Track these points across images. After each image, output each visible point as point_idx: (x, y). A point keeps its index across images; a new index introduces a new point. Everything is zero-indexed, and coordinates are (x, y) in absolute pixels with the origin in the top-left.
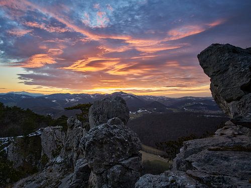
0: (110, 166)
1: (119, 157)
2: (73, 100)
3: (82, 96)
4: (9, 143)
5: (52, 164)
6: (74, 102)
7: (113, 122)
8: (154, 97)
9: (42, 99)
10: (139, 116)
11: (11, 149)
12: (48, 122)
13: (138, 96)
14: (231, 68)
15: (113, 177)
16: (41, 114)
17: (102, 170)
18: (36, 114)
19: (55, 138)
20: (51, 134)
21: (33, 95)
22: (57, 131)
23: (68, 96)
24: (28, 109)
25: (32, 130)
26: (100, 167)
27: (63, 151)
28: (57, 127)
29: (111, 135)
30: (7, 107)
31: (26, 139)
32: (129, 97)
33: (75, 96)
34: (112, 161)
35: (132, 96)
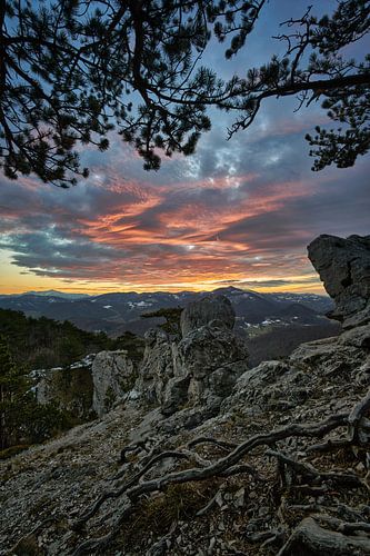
0: (212, 369)
1: (221, 361)
2: (142, 303)
3: (158, 295)
4: (39, 380)
5: (123, 402)
6: (144, 308)
7: (214, 324)
8: (293, 295)
9: (85, 302)
10: (265, 331)
11: (43, 389)
12: (102, 343)
13: (262, 294)
14: (334, 263)
15: (215, 380)
16: (88, 331)
17: (203, 374)
18: (80, 331)
19: (117, 372)
20: (109, 363)
21: (70, 297)
22: (118, 359)
23: (132, 296)
24: (66, 322)
25: (75, 357)
26: (201, 370)
27: (139, 382)
28: (118, 351)
29: (212, 337)
30: (30, 318)
31: (67, 373)
32: (246, 295)
33: (145, 296)
34: (213, 365)
35: (251, 293)
